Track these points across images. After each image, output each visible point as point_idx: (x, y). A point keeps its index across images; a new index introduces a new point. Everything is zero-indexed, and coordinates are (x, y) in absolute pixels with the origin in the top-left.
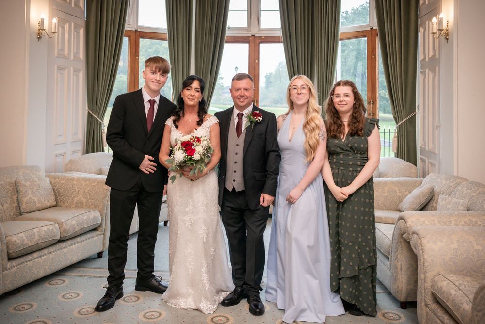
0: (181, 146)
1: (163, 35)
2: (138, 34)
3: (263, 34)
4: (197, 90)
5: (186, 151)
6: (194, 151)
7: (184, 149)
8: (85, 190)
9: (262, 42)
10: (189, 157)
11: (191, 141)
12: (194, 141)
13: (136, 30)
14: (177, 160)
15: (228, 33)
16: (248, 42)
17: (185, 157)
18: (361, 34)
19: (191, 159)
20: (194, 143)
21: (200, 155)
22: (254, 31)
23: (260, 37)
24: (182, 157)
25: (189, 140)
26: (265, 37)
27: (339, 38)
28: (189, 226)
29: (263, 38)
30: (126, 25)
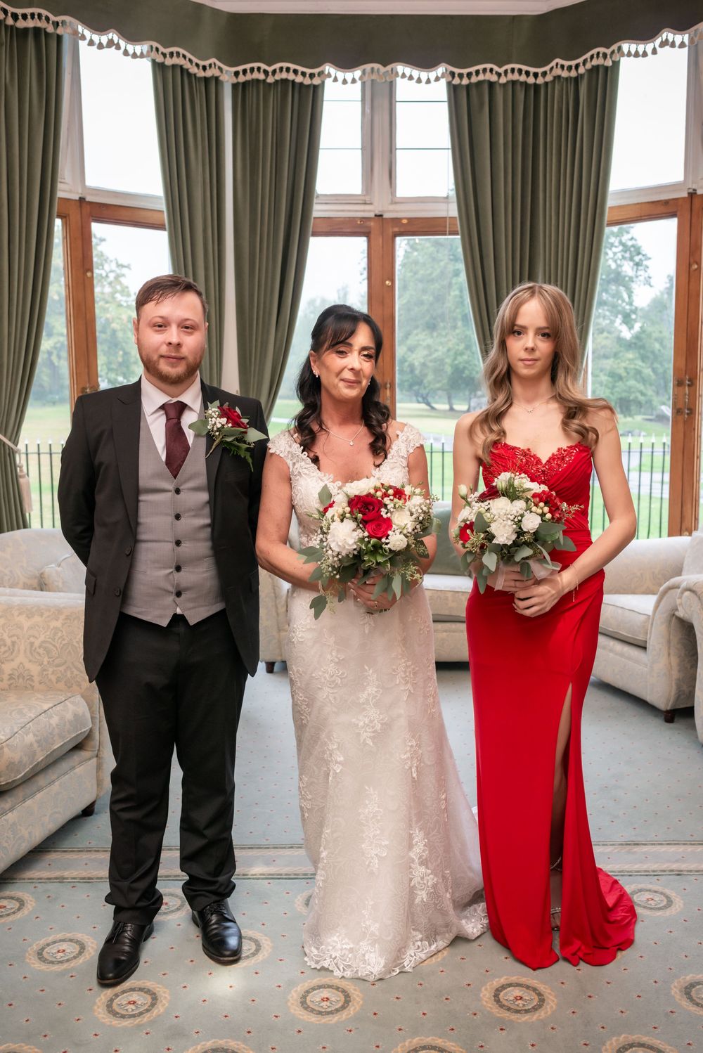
0: (348, 509)
1: (149, 214)
2: (87, 210)
3: (404, 212)
4: (365, 353)
5: (364, 523)
6: (388, 523)
7: (360, 516)
8: (32, 639)
9: (402, 234)
10: (373, 541)
11: (379, 494)
12: (385, 495)
13: (82, 200)
14: (337, 549)
15: (318, 210)
16: (367, 234)
17: (362, 540)
18: (662, 209)
19: (377, 549)
20: (386, 501)
21: (406, 537)
22: (379, 205)
23: (396, 221)
24: (351, 541)
25: (372, 491)
26: (409, 219)
27: (606, 218)
28: (369, 742)
29: (405, 221)
30: (60, 186)
